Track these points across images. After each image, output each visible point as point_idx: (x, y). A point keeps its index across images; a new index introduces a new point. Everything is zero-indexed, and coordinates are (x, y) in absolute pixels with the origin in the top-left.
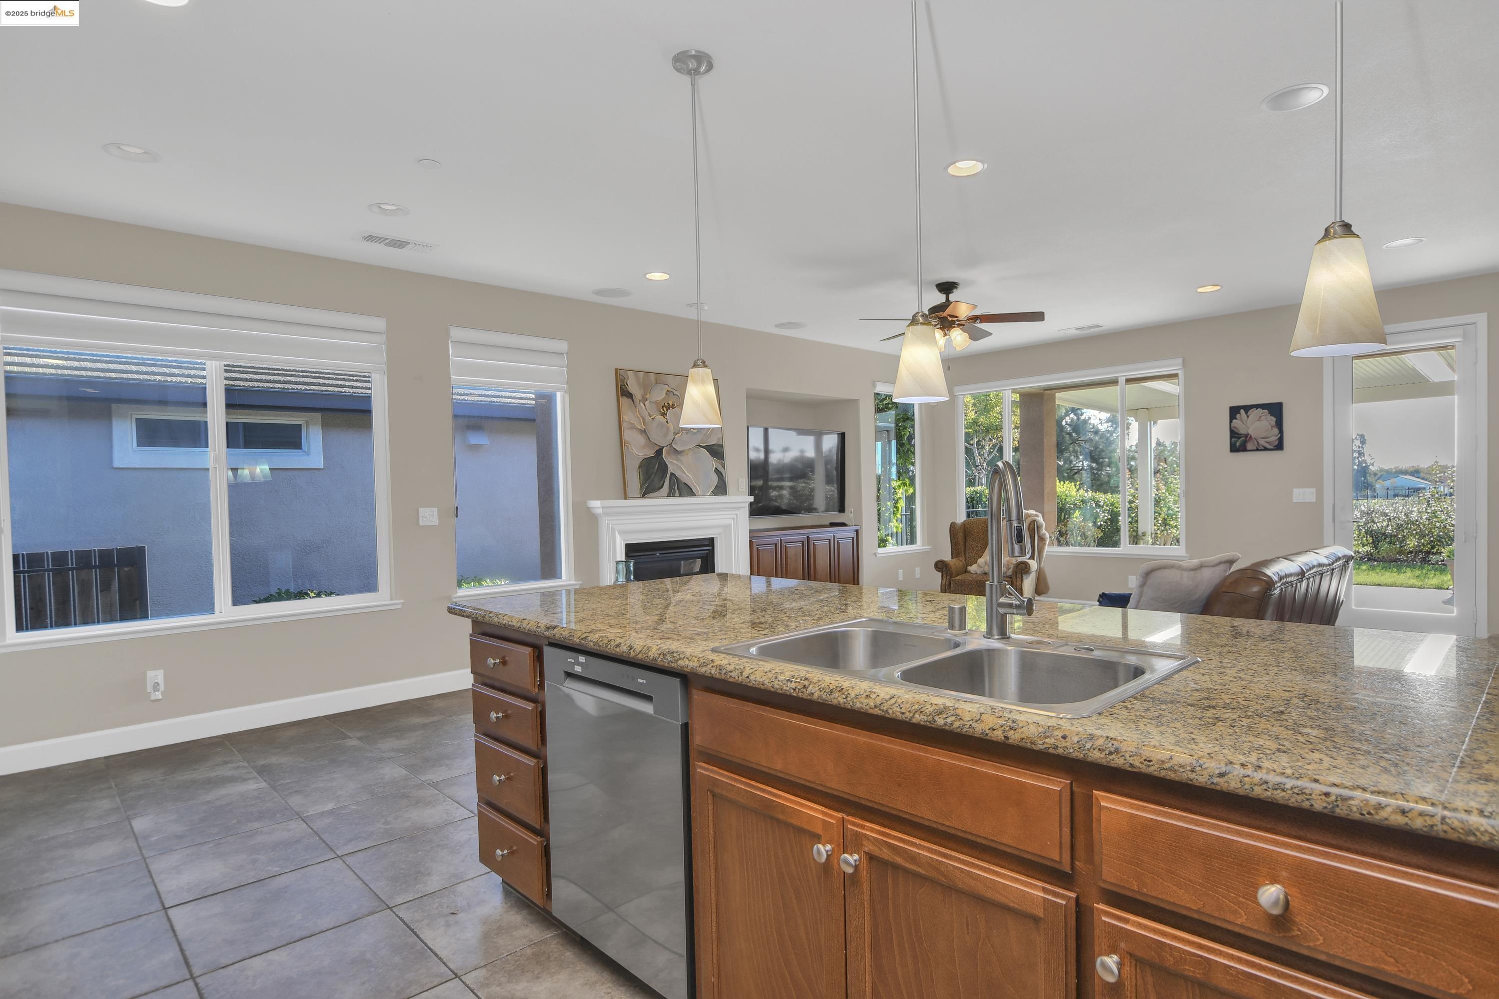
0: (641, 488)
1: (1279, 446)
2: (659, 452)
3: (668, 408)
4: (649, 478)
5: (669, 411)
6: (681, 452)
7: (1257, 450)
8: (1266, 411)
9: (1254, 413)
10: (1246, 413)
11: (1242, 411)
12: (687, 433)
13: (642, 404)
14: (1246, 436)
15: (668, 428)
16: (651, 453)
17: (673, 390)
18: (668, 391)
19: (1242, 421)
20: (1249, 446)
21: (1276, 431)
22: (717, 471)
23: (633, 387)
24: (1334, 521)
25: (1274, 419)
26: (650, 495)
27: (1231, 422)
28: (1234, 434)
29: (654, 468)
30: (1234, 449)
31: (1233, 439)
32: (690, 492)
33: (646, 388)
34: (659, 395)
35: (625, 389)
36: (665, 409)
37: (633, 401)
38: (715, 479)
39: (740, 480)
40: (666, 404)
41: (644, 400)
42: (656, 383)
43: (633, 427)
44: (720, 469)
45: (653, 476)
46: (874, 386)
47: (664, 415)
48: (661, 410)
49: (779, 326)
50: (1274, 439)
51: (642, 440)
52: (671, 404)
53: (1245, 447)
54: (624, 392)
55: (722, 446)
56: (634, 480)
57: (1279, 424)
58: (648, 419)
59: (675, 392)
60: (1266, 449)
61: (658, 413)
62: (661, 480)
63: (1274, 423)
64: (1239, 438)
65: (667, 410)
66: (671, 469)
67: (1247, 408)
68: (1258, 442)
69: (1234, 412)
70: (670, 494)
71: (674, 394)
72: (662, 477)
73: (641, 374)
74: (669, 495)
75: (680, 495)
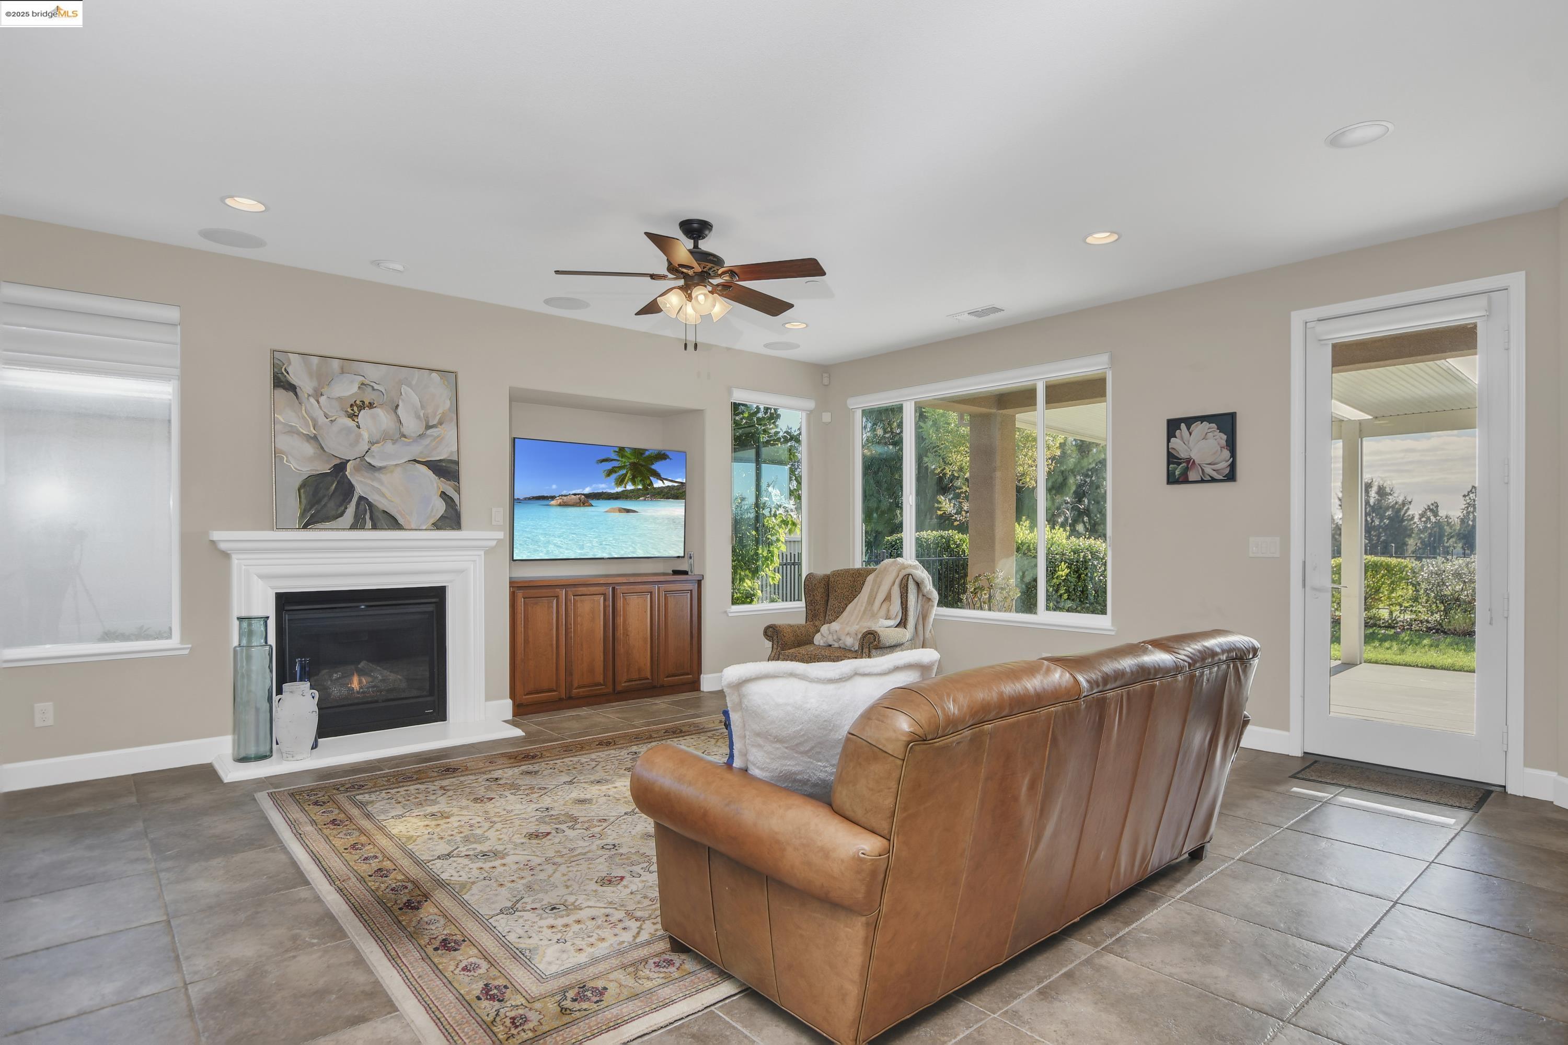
0: (303, 515)
1: (1231, 476)
2: (340, 467)
3: (362, 407)
4: (318, 502)
5: (362, 412)
6: (381, 468)
7: (1202, 481)
8: (1214, 425)
9: (1199, 429)
10: (1188, 429)
11: (1183, 426)
12: (394, 444)
13: (312, 400)
14: (1188, 461)
15: (359, 436)
16: (326, 468)
17: (372, 384)
18: (363, 384)
19: (1182, 439)
20: (1192, 476)
21: (1226, 454)
22: (444, 495)
23: (297, 374)
24: (1304, 586)
25: (1225, 437)
26: (319, 525)
27: (1169, 441)
28: (1172, 458)
29: (328, 489)
30: (1172, 480)
31: (1171, 466)
32: (393, 523)
33: (323, 382)
34: (347, 389)
35: (282, 379)
36: (355, 408)
37: (296, 394)
38: (440, 507)
39: (494, 510)
40: (358, 402)
41: (318, 394)
42: (343, 372)
43: (292, 431)
44: (451, 492)
45: (326, 500)
46: (730, 393)
47: (353, 416)
48: (349, 410)
49: (548, 302)
50: (1224, 465)
51: (309, 449)
52: (367, 403)
53: (1187, 476)
54: (281, 382)
55: (457, 463)
56: (293, 506)
57: (1231, 445)
58: (322, 420)
59: (376, 387)
60: (1213, 480)
61: (342, 414)
62: (340, 505)
63: (1224, 443)
64: (1179, 464)
65: (360, 411)
66: (360, 490)
67: (1189, 421)
68: (1203, 470)
69: (1173, 426)
70: (357, 524)
71: (373, 389)
72: (344, 501)
73: (315, 360)
74: (353, 527)
75: (375, 527)
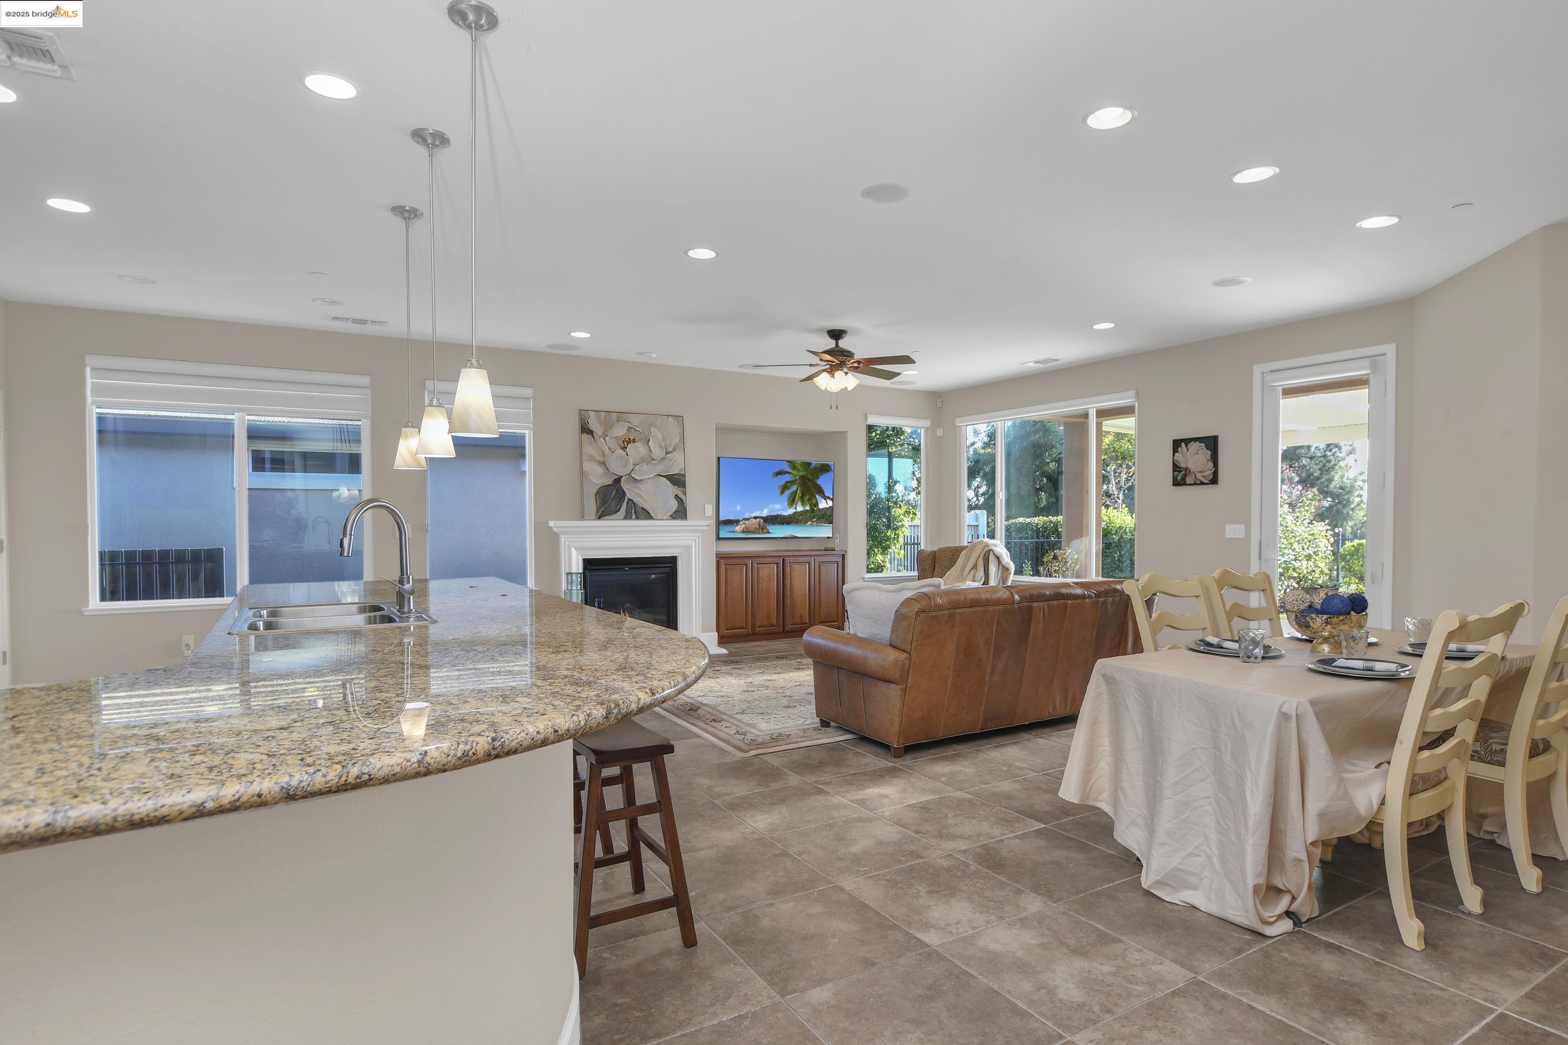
0: (597, 511)
1: (1214, 480)
2: (618, 481)
3: (629, 443)
4: (606, 503)
5: (629, 445)
6: (640, 481)
7: (1195, 484)
8: (1203, 444)
9: (1193, 446)
10: (1186, 446)
11: (1183, 444)
12: (647, 465)
13: (602, 439)
14: (1186, 469)
15: (628, 460)
16: (610, 482)
17: (635, 427)
18: (629, 427)
19: (1182, 454)
20: (1189, 480)
21: (1211, 465)
22: (677, 497)
23: (593, 424)
24: (1260, 558)
25: (1210, 453)
26: (606, 517)
27: (1174, 455)
28: (1176, 467)
29: (611, 494)
30: (1176, 483)
31: (1175, 473)
32: (648, 516)
33: (608, 426)
34: (620, 431)
35: (586, 427)
36: (625, 443)
37: (593, 437)
38: (674, 505)
39: (706, 506)
40: (627, 439)
41: (605, 435)
42: (618, 421)
43: (592, 459)
44: (681, 495)
45: (610, 500)
46: (866, 419)
47: (624, 448)
48: (622, 444)
50: (1209, 473)
51: (600, 470)
52: (632, 439)
53: (1185, 481)
54: (585, 429)
55: (684, 476)
56: (591, 505)
57: (1215, 459)
58: (607, 451)
59: (637, 429)
60: (1202, 483)
61: (618, 447)
62: (618, 505)
63: (1209, 457)
64: (1180, 472)
65: (628, 445)
66: (629, 495)
67: (1187, 441)
68: (1195, 476)
69: (1177, 444)
70: (627, 517)
71: (635, 430)
72: (620, 502)
73: (603, 414)
74: (625, 518)
75: (637, 518)
